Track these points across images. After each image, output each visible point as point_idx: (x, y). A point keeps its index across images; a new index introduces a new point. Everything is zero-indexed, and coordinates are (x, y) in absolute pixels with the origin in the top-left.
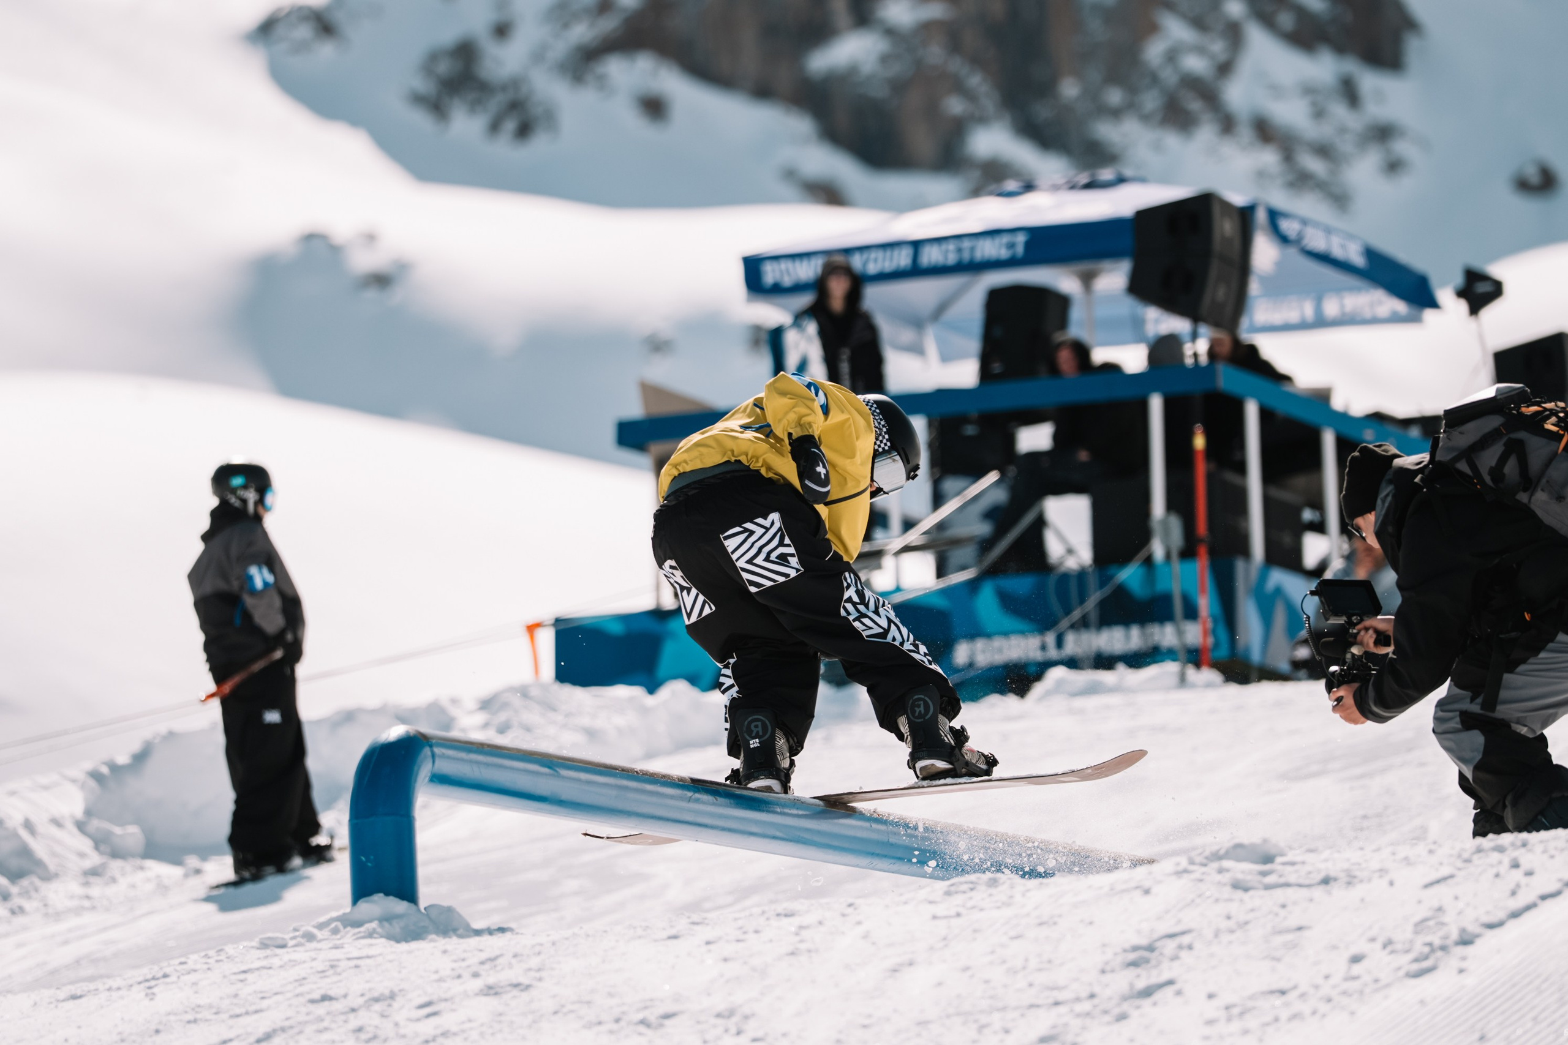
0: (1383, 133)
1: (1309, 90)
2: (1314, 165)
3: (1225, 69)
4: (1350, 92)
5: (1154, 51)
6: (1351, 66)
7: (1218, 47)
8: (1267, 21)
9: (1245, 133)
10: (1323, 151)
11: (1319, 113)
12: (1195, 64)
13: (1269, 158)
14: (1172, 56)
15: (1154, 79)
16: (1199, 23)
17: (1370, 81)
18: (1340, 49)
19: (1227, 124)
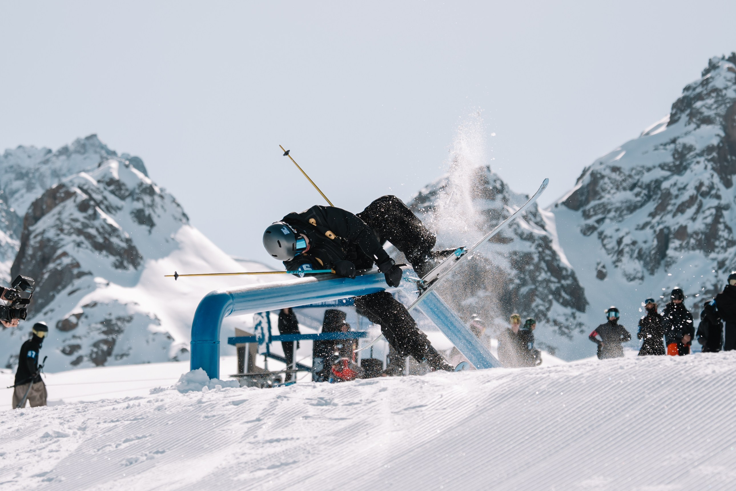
0: (580, 325)
1: (565, 315)
2: (566, 331)
3: (548, 309)
4: (573, 316)
5: (534, 305)
6: (574, 310)
7: (547, 305)
8: (558, 301)
9: (551, 323)
10: (567, 327)
11: (567, 320)
12: (541, 308)
13: (556, 328)
14: (537, 306)
15: (533, 310)
16: (543, 300)
17: (578, 314)
18: (572, 307)
19: (548, 321)
